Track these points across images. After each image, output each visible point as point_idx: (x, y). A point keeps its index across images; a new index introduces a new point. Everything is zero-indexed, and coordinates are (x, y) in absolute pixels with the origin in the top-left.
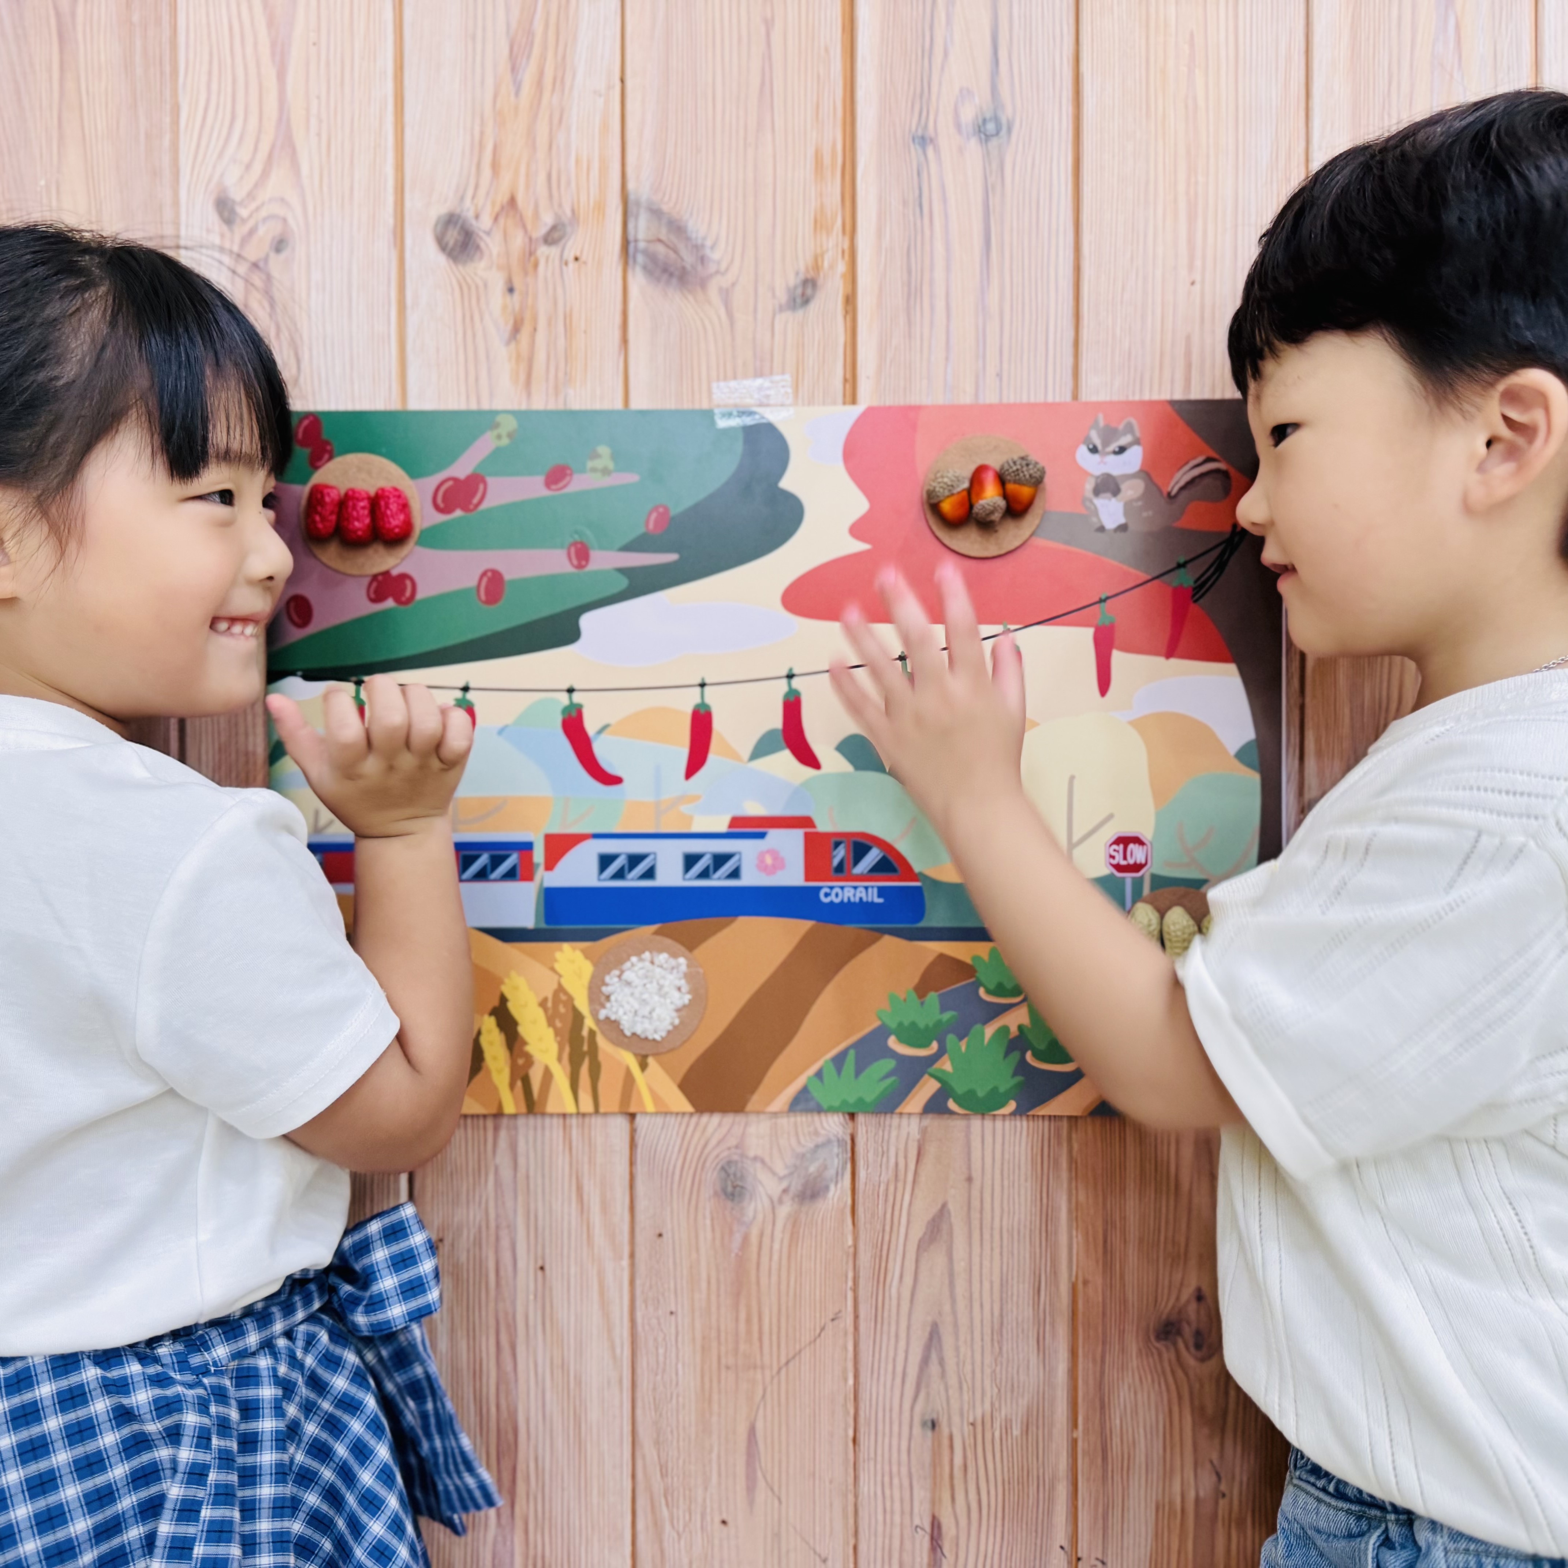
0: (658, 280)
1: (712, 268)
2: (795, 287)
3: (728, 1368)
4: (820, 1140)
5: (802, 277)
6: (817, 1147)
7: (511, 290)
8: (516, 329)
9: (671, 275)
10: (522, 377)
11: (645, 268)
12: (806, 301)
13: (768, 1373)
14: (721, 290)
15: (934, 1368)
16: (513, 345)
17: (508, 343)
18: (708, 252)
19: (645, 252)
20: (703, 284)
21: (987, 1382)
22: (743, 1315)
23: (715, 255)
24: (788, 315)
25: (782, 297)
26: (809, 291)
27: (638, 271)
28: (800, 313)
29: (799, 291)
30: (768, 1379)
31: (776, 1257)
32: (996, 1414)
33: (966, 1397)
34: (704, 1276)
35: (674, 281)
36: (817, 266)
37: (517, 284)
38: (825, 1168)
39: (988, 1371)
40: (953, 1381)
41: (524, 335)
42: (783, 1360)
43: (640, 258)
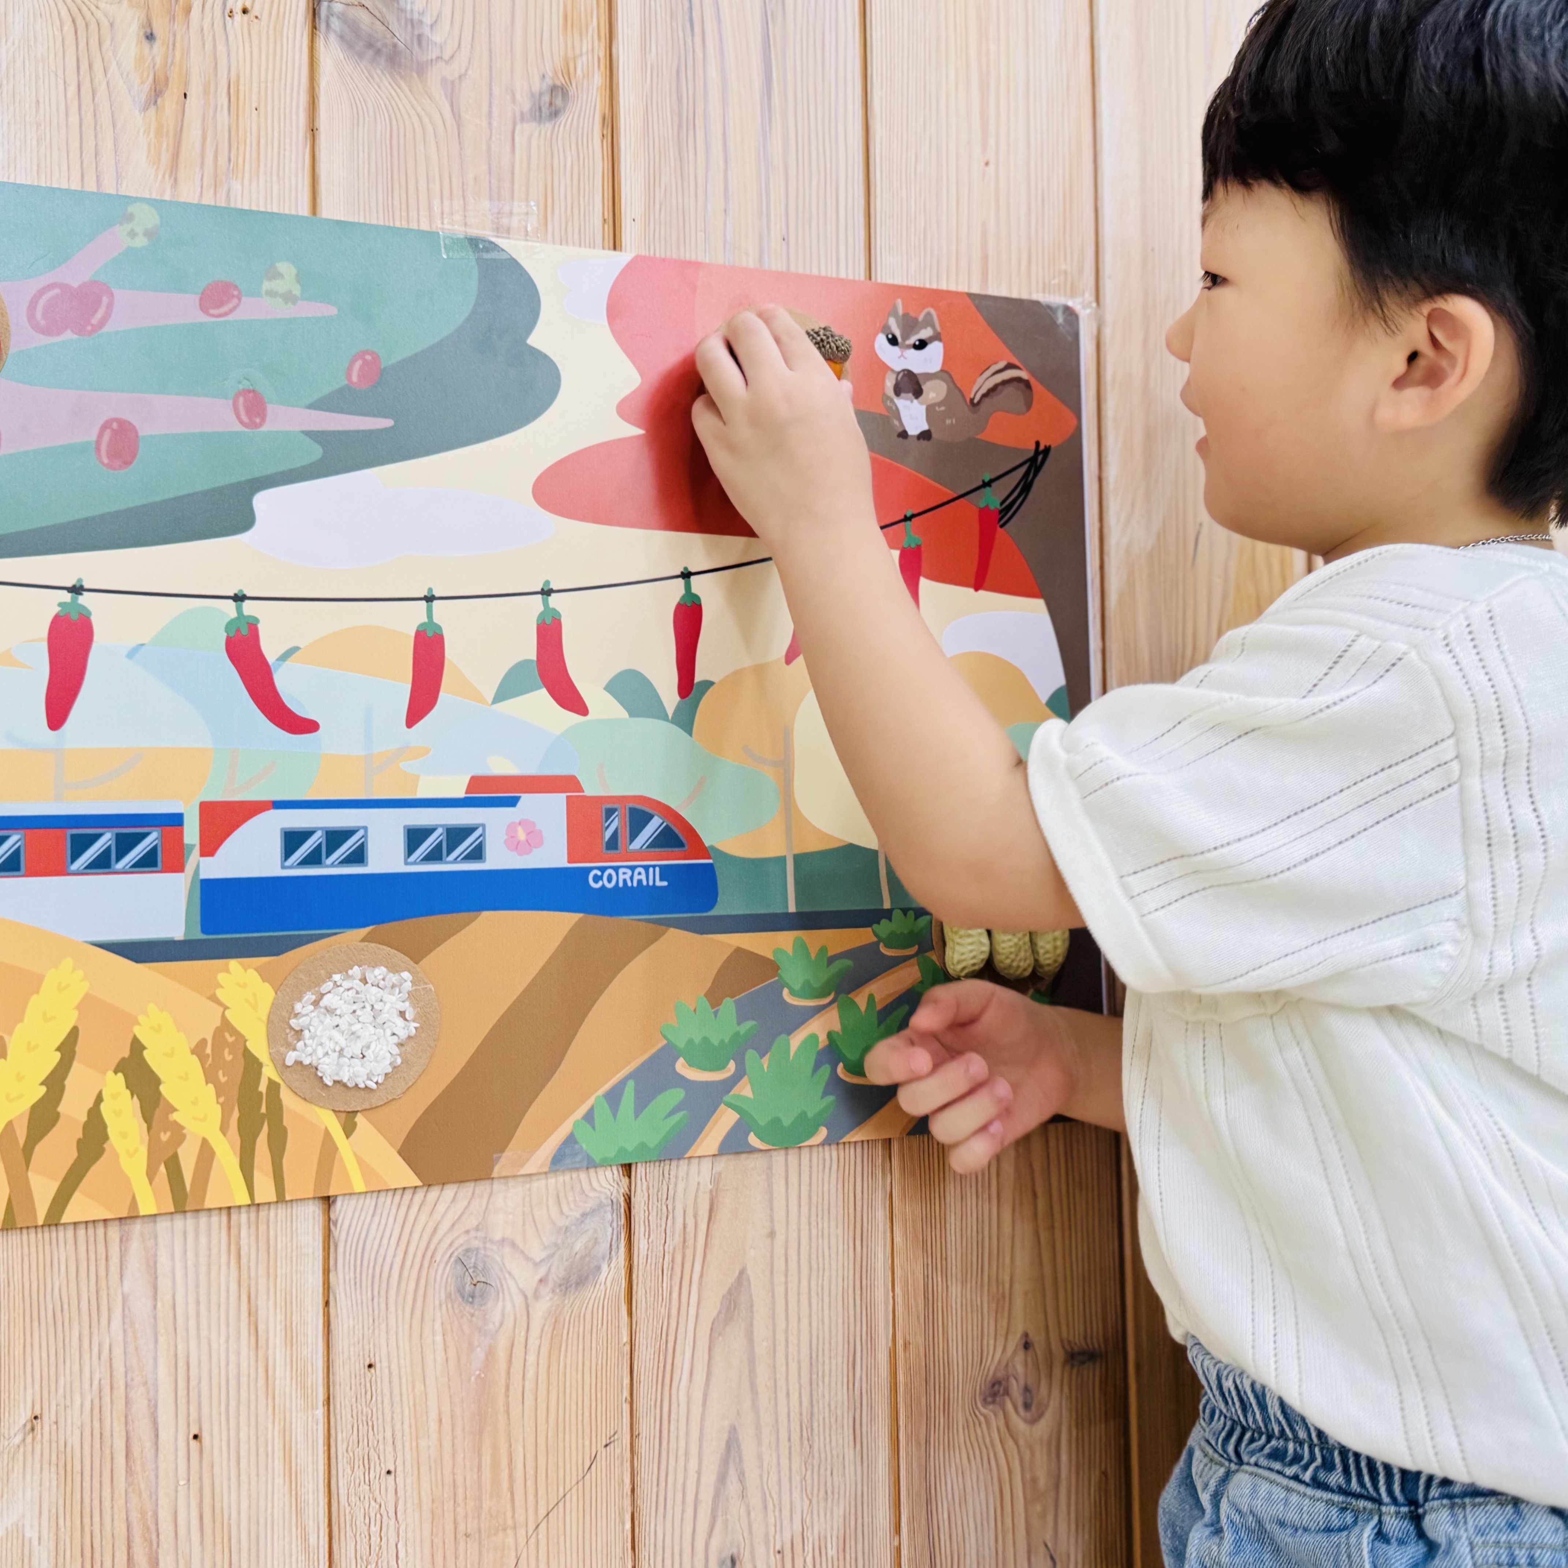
0: (361, 56)
1: (433, 54)
2: (541, 94)
3: (467, 1535)
4: (589, 1206)
5: (549, 82)
6: (584, 1215)
7: (150, 37)
8: (157, 92)
9: (378, 52)
10: (165, 158)
11: (342, 37)
12: (555, 114)
13: (521, 1532)
14: (444, 81)
15: (733, 1486)
16: (152, 110)
17: (146, 109)
18: (427, 31)
19: (343, 17)
20: (422, 69)
21: (796, 1494)
22: (487, 1459)
23: (437, 37)
24: (531, 127)
25: (526, 104)
26: (559, 102)
27: (332, 38)
28: (549, 125)
29: (546, 98)
30: (522, 1541)
31: (530, 1374)
32: (808, 1534)
33: (771, 1520)
34: (433, 1415)
35: (382, 60)
36: (567, 73)
37: (159, 29)
38: (596, 1242)
39: (797, 1479)
40: (755, 1500)
41: (170, 101)
42: (542, 1512)
43: (335, 23)
